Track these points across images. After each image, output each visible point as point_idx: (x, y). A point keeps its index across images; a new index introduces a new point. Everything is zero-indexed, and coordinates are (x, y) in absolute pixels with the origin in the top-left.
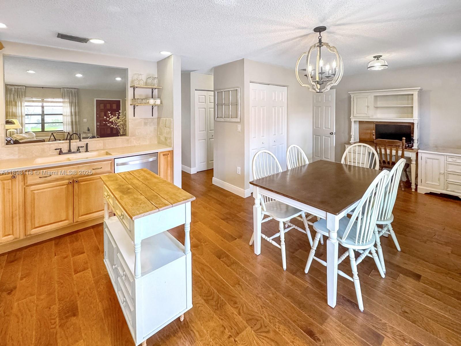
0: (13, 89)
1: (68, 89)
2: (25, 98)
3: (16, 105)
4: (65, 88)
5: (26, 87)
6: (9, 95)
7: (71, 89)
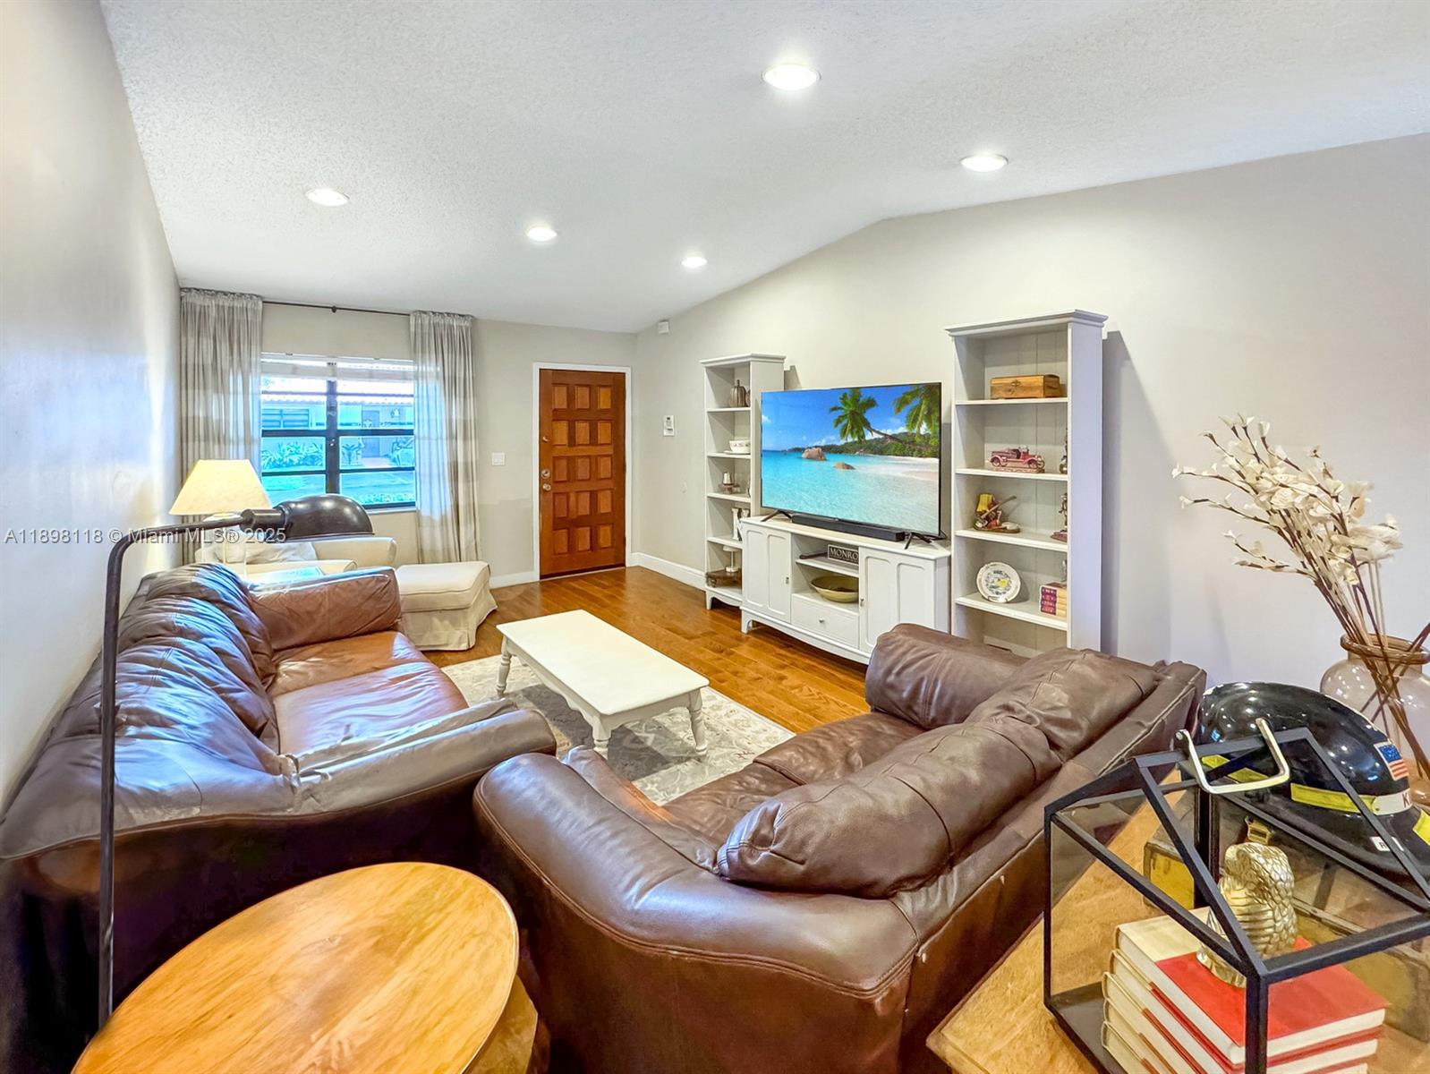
0: (213, 313)
1: (437, 319)
2: (262, 356)
3: (221, 388)
4: (425, 313)
5: (264, 302)
6: (191, 341)
7: (448, 320)
